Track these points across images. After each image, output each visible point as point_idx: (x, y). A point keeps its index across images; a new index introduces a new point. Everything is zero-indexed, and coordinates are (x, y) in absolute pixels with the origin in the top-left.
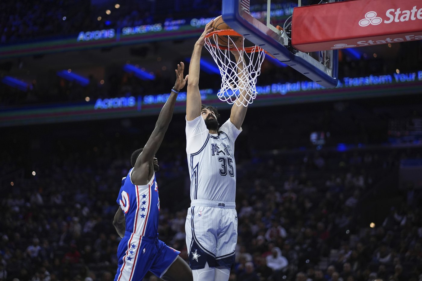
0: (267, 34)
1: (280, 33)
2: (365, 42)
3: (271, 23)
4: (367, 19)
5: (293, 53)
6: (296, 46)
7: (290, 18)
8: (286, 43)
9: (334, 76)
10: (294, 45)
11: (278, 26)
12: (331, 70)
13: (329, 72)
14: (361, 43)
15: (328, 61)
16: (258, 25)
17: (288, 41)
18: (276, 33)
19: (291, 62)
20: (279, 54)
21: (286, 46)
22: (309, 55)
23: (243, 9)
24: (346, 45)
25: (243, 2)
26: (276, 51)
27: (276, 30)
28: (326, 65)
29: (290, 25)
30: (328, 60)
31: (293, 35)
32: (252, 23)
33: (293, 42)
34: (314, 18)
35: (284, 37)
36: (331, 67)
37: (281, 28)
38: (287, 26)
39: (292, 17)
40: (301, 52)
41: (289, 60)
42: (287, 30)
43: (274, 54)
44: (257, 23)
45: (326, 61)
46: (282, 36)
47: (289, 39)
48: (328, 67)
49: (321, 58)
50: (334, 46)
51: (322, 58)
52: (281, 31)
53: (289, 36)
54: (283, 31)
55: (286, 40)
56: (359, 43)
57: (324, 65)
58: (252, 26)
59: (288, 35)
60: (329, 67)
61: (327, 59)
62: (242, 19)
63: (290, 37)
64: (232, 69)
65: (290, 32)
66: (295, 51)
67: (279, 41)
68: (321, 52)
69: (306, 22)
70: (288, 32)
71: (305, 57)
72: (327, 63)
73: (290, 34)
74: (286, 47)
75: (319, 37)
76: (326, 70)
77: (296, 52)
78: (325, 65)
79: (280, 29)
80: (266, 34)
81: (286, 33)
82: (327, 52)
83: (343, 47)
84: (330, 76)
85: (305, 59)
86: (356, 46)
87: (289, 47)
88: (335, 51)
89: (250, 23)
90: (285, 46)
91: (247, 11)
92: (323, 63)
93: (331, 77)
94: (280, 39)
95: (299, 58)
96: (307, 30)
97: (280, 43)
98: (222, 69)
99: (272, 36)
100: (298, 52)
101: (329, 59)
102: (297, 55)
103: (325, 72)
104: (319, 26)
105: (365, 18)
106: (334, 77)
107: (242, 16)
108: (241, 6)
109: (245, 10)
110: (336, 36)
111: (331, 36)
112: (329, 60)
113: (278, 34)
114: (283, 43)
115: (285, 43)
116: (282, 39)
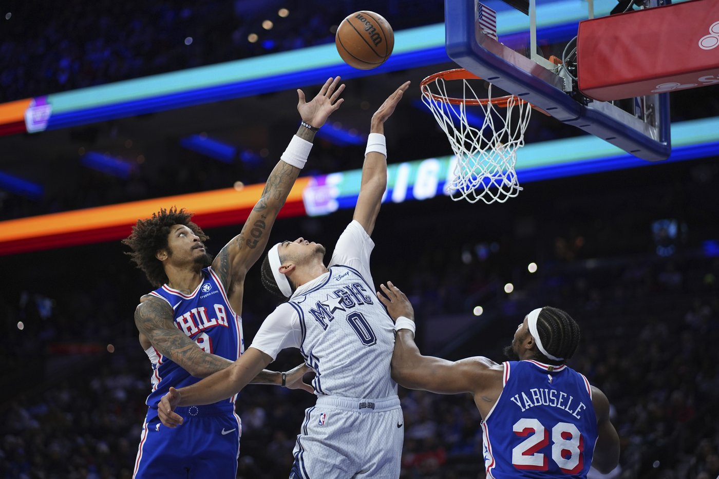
0: (531, 73)
1: (558, 69)
2: (712, 77)
3: (538, 53)
4: (713, 35)
5: (583, 104)
6: (586, 92)
7: (573, 41)
8: (569, 87)
9: (663, 140)
10: (583, 90)
11: (552, 57)
12: (657, 129)
13: (653, 133)
14: (706, 79)
15: (651, 113)
16: (514, 58)
17: (573, 83)
18: (549, 71)
19: (579, 121)
20: (556, 108)
21: (569, 92)
22: (614, 104)
23: (485, 33)
24: (679, 84)
25: (483, 20)
26: (552, 104)
27: (548, 64)
28: (647, 119)
29: (575, 54)
30: (651, 110)
31: (581, 73)
32: (503, 56)
33: (581, 85)
34: (616, 38)
35: (565, 75)
36: (657, 123)
37: (558, 59)
38: (569, 57)
39: (576, 39)
40: (598, 102)
41: (577, 117)
42: (569, 64)
43: (547, 109)
44: (511, 56)
45: (647, 113)
46: (562, 74)
47: (573, 80)
48: (652, 123)
49: (637, 108)
50: (657, 87)
51: (639, 107)
52: (559, 65)
53: (574, 73)
54: (563, 65)
55: (569, 82)
56: (702, 79)
57: (644, 120)
58: (502, 62)
59: (571, 72)
60: (654, 124)
61: (649, 109)
62: (482, 50)
63: (576, 77)
64: (473, 141)
65: (575, 66)
66: (586, 100)
67: (556, 85)
68: (636, 99)
69: (603, 47)
70: (572, 66)
71: (605, 109)
72: (650, 117)
73: (576, 70)
74: (570, 95)
75: (627, 74)
76: (647, 129)
77: (590, 102)
78: (646, 121)
79: (556, 63)
80: (530, 75)
81: (568, 69)
82: (648, 97)
83: (673, 89)
84: (656, 139)
85: (607, 112)
86: (696, 85)
87: (575, 93)
88: (662, 96)
89: (499, 56)
90: (567, 93)
91: (493, 35)
92: (641, 117)
93: (658, 141)
94: (557, 80)
95: (595, 112)
96: (605, 61)
97: (556, 88)
98: (455, 141)
99: (542, 78)
100: (592, 101)
101: (653, 108)
102: (590, 106)
103: (646, 134)
104: (627, 53)
105: (710, 34)
106: (663, 142)
107: (482, 46)
108: (480, 26)
109: (489, 33)
110: (659, 70)
111: (650, 71)
112: (653, 111)
113: (553, 71)
114: (563, 87)
115: (567, 87)
116: (561, 80)
